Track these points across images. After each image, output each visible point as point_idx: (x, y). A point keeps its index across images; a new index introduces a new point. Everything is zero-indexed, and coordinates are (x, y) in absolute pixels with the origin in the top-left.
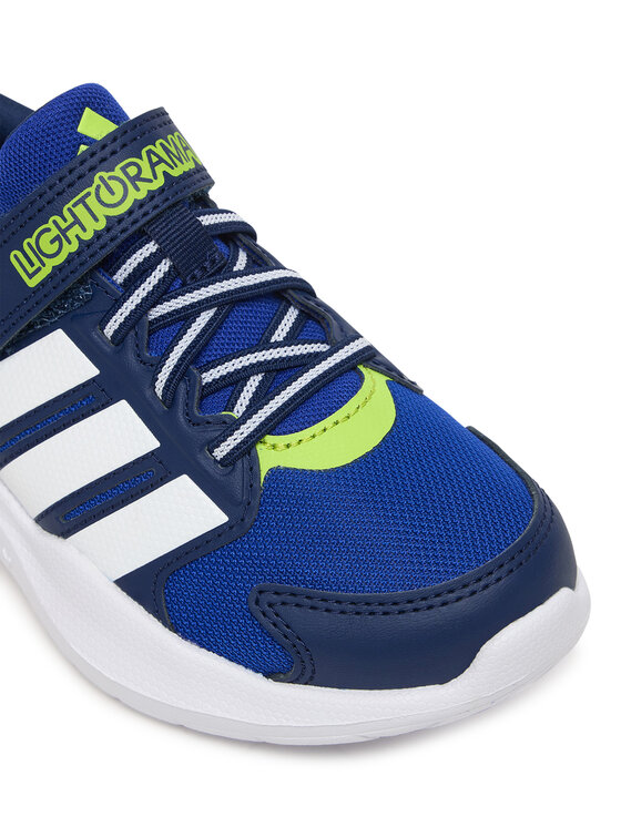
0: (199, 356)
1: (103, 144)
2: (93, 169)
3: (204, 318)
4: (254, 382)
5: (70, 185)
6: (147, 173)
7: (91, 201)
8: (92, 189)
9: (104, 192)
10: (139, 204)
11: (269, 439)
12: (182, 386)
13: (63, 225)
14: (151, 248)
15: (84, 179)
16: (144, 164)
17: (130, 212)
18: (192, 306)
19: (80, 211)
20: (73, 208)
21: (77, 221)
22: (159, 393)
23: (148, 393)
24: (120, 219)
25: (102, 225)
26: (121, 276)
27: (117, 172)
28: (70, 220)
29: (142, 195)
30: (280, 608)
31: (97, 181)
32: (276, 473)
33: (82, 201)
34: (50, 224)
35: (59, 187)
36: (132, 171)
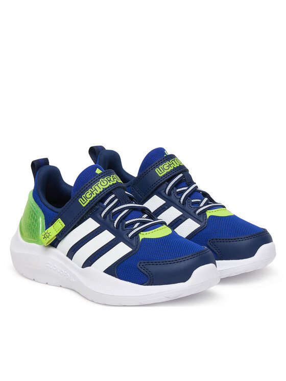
0: (124, 218)
1: (99, 175)
2: (99, 178)
3: (126, 211)
4: (138, 224)
5: (94, 182)
6: (112, 180)
7: (99, 185)
8: (99, 182)
9: (102, 183)
10: (110, 186)
11: (141, 233)
12: (121, 224)
13: (92, 191)
14: (113, 196)
15: (97, 180)
16: (112, 178)
17: (108, 187)
18: (123, 208)
19: (96, 187)
20: (95, 187)
21: (96, 189)
22: (115, 226)
23: (112, 226)
24: (106, 189)
25: (102, 190)
26: (105, 204)
27: (105, 179)
28: (94, 189)
29: (111, 184)
30: (145, 266)
31: (100, 180)
32: (144, 239)
33: (97, 185)
34: (89, 191)
35: (91, 183)
36: (109, 179)
